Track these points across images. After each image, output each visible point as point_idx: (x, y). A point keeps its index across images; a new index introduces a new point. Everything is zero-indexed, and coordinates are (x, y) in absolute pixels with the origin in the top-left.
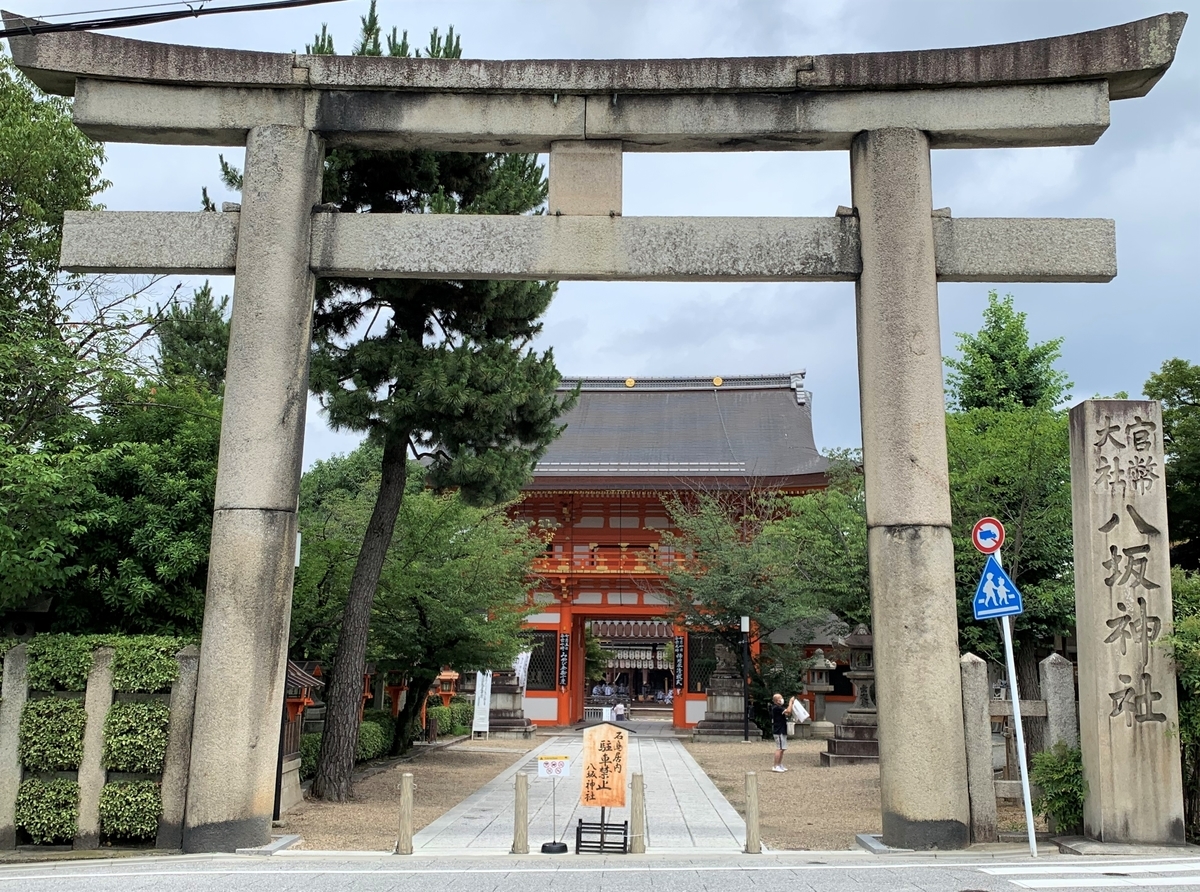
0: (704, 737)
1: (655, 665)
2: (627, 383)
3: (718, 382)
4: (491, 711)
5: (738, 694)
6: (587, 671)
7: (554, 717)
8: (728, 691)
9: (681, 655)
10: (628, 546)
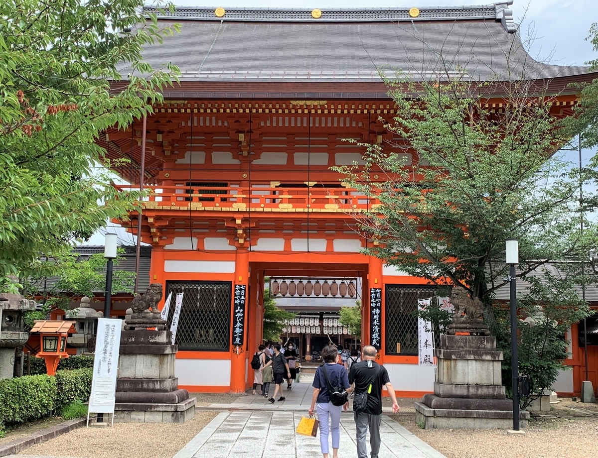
0: (443, 422)
1: (322, 332)
2: (314, 14)
3: (414, 14)
4: (120, 382)
5: (489, 358)
6: (265, 333)
7: (227, 383)
8: (475, 353)
9: (378, 311)
10: (315, 186)
